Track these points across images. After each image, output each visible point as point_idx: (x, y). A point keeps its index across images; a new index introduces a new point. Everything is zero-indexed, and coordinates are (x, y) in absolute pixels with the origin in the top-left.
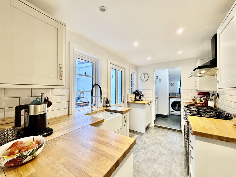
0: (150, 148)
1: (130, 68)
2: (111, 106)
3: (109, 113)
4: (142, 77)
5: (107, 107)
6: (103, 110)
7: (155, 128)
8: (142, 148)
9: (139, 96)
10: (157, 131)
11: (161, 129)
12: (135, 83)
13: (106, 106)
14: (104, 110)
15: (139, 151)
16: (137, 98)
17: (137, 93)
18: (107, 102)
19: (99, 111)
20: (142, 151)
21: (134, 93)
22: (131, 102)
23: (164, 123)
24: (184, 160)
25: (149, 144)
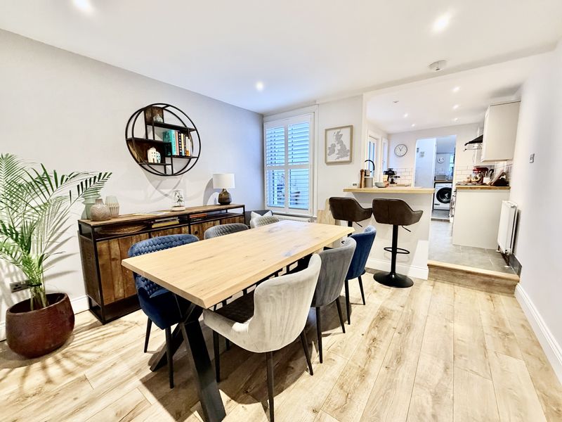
4: (396, 149)
9: (393, 177)
12: (386, 159)
16: (390, 180)
17: (390, 173)
21: (386, 173)
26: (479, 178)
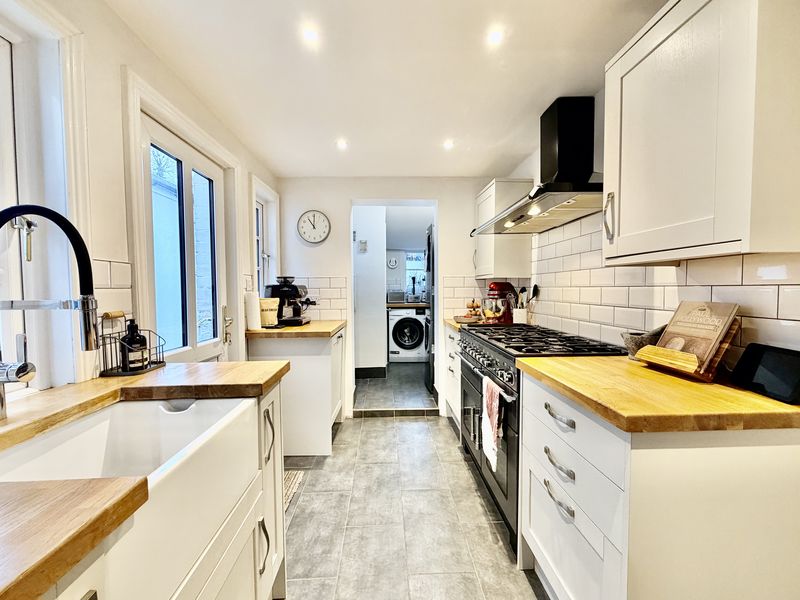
0: (369, 511)
1: (254, 177)
2: (160, 363)
3: (158, 407)
4: (302, 223)
5: (136, 371)
6: (102, 399)
7: (358, 420)
8: (338, 528)
9: (295, 304)
10: (368, 432)
11: (379, 422)
12: (274, 250)
13: (126, 369)
14: (114, 395)
15: (328, 548)
16: (288, 312)
17: (286, 292)
18: (133, 338)
19: (66, 415)
20: (340, 541)
21: (274, 291)
22: (265, 330)
23: (382, 397)
24: (480, 509)
25: (357, 495)
26: (502, 309)
